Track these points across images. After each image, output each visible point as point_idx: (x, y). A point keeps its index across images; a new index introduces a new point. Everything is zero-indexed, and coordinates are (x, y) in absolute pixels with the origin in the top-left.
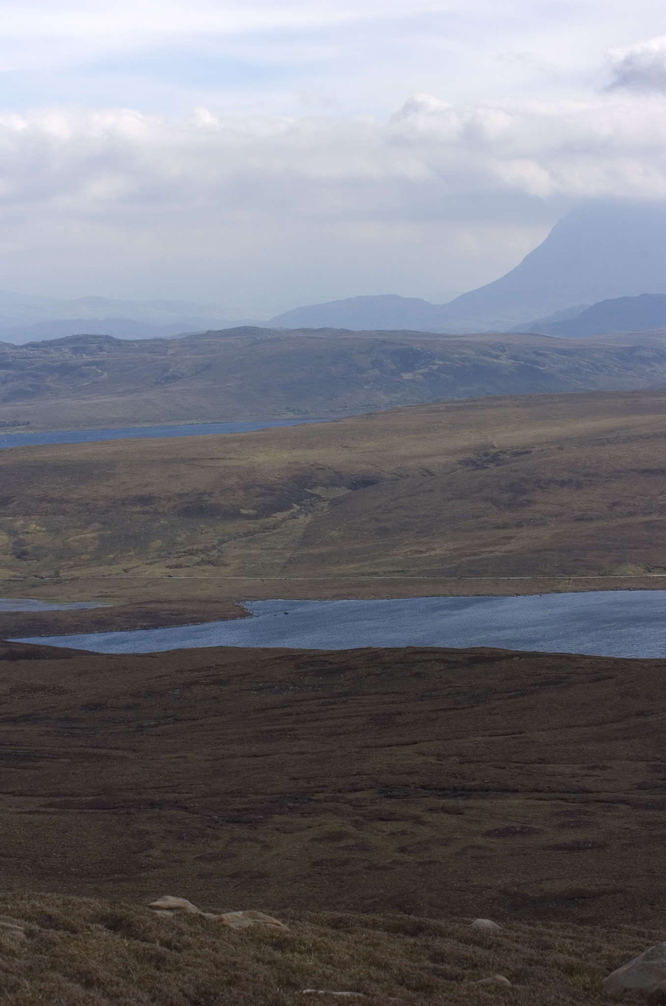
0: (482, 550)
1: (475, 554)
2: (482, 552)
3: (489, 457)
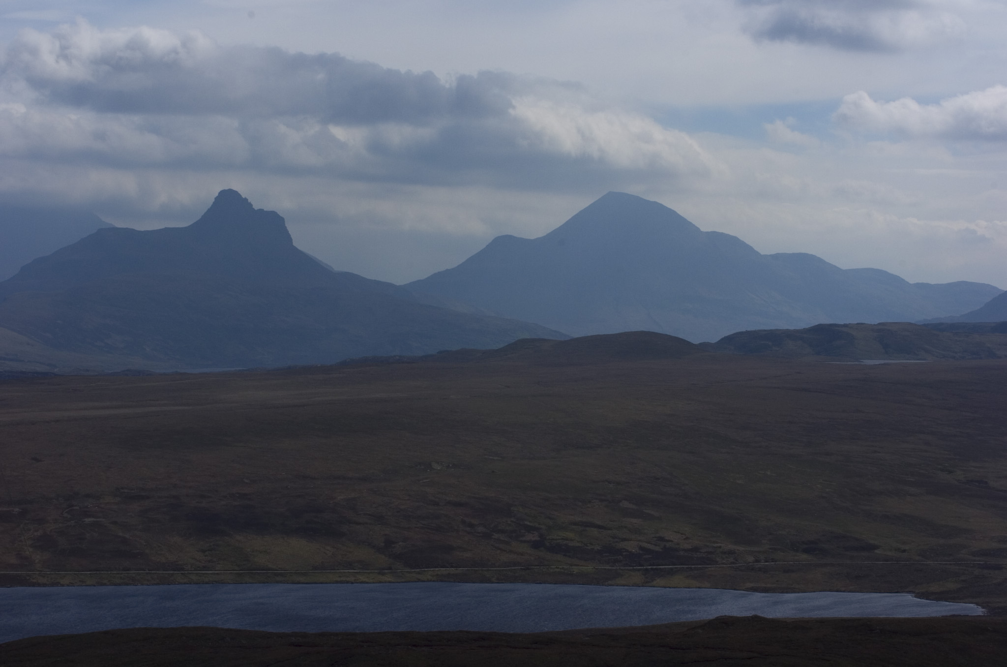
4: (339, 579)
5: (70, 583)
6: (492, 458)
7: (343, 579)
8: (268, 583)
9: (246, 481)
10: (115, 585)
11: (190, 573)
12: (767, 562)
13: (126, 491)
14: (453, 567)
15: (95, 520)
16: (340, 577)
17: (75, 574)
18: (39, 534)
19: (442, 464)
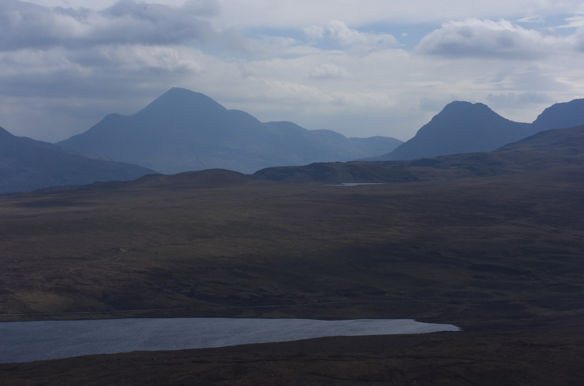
6: (153, 244)
12: (325, 302)
14: (145, 309)
16: (81, 316)
19: (126, 249)
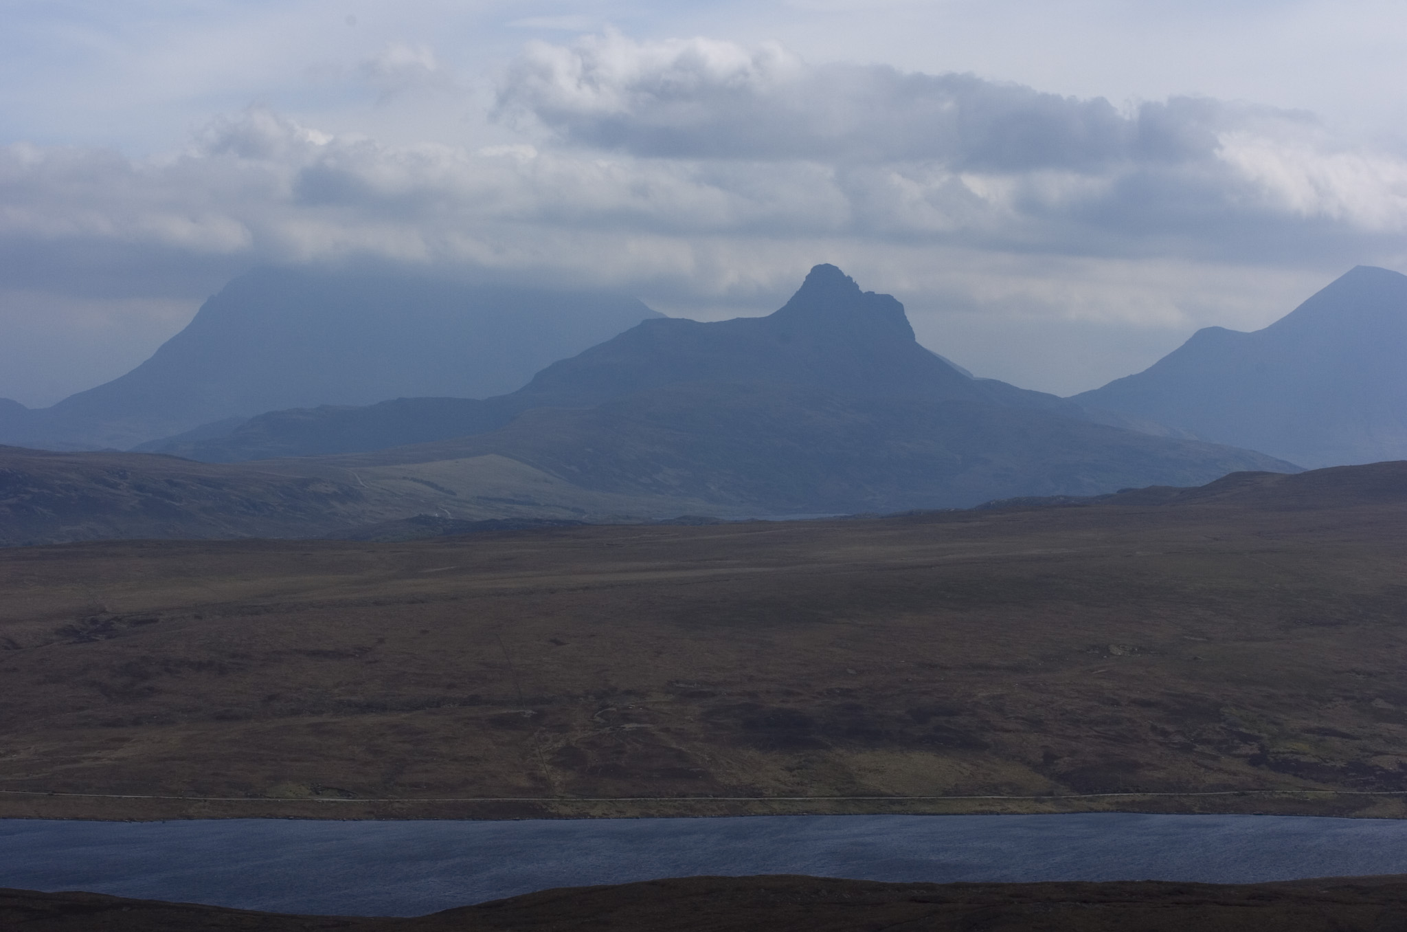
0: (84, 756)
1: (75, 761)
2: (84, 758)
3: (98, 626)
4: (979, 809)
5: (604, 814)
6: (1192, 638)
7: (986, 808)
8: (880, 813)
9: (850, 671)
10: (667, 816)
11: (771, 800)
13: (682, 685)
14: (1139, 792)
15: (639, 726)
16: (981, 805)
17: (610, 801)
18: (559, 746)
19: (1124, 647)
